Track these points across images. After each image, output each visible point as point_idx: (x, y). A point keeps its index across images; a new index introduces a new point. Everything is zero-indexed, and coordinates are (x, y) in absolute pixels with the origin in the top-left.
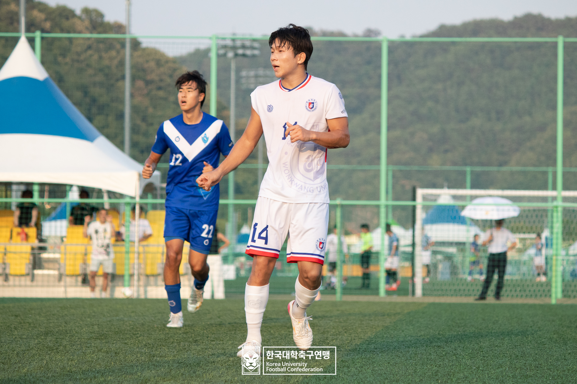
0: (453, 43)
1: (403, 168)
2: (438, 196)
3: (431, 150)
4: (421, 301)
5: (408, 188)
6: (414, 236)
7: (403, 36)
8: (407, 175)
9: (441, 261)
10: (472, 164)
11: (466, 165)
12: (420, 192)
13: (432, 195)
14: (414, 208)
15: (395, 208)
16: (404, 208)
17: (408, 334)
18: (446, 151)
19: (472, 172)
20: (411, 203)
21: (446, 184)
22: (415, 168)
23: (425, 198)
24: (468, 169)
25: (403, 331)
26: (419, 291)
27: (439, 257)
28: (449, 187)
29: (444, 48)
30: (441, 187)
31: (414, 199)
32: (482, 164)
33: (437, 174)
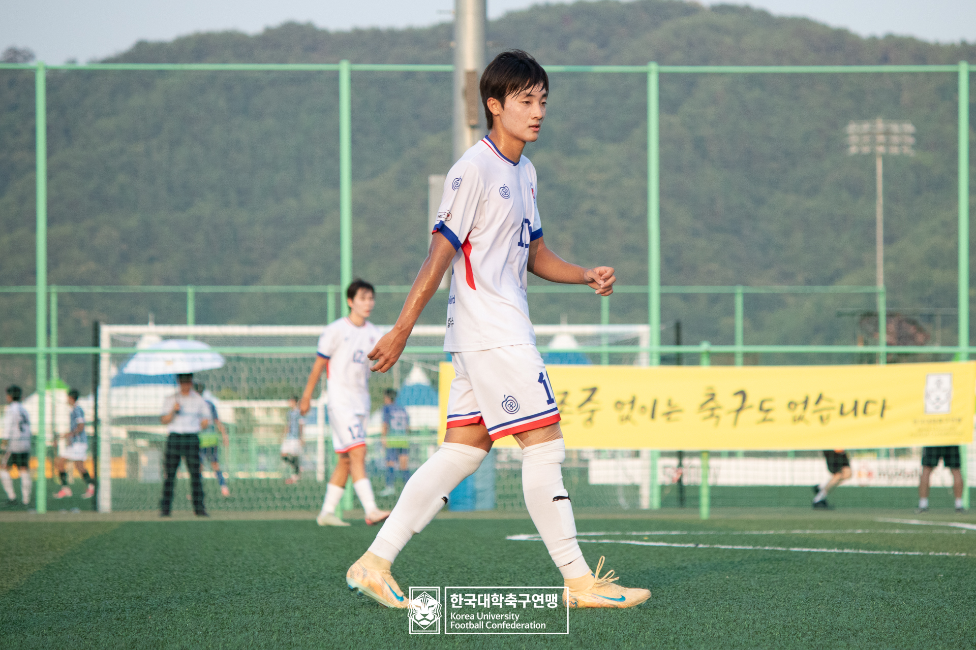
0: (161, 72)
1: (76, 289)
2: (139, 337)
3: (125, 258)
4: (109, 519)
5: (87, 323)
6: (96, 408)
7: (73, 62)
8: (85, 301)
9: (143, 449)
10: (196, 282)
11: (186, 283)
12: (106, 331)
13: (126, 335)
14: (96, 358)
15: (62, 358)
16: (79, 358)
17: (85, 578)
18: (152, 260)
19: (197, 295)
20: (91, 350)
21: (151, 316)
22: (98, 289)
23: (114, 341)
24: (190, 290)
25: (76, 573)
26: (105, 502)
27: (142, 443)
28: (158, 322)
29: (146, 81)
30: (145, 322)
31: (96, 343)
32: (214, 282)
33: (136, 299)
